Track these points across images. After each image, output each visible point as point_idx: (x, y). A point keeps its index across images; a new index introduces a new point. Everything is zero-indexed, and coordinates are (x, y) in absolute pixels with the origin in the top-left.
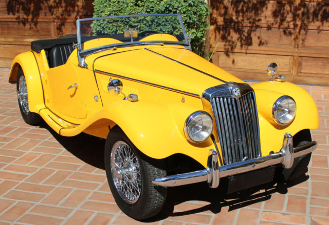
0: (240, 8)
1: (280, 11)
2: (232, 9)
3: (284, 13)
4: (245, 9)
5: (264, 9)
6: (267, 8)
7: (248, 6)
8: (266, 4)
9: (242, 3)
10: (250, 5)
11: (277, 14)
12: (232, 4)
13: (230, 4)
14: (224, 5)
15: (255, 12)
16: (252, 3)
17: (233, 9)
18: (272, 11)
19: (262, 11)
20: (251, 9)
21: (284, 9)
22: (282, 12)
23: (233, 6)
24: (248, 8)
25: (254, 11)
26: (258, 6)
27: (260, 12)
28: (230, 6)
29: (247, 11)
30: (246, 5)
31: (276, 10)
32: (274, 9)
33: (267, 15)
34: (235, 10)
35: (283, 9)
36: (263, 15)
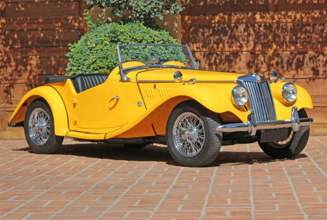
0: (213, 61)
1: (254, 62)
2: (204, 62)
3: (258, 64)
4: (218, 61)
5: (238, 60)
6: (240, 59)
7: (221, 58)
8: (240, 55)
9: (215, 55)
10: (223, 57)
11: (251, 64)
12: (204, 57)
13: (202, 56)
14: (196, 58)
15: (229, 64)
16: (225, 55)
17: (206, 61)
18: (246, 61)
19: (236, 63)
20: (224, 61)
21: (258, 59)
22: (256, 62)
23: (205, 59)
24: (221, 60)
25: (227, 63)
26: (232, 58)
27: (233, 64)
28: (202, 60)
29: (220, 63)
30: (219, 57)
31: (250, 61)
32: (248, 60)
33: (241, 67)
34: (208, 62)
35: (256, 59)
36: (237, 66)
